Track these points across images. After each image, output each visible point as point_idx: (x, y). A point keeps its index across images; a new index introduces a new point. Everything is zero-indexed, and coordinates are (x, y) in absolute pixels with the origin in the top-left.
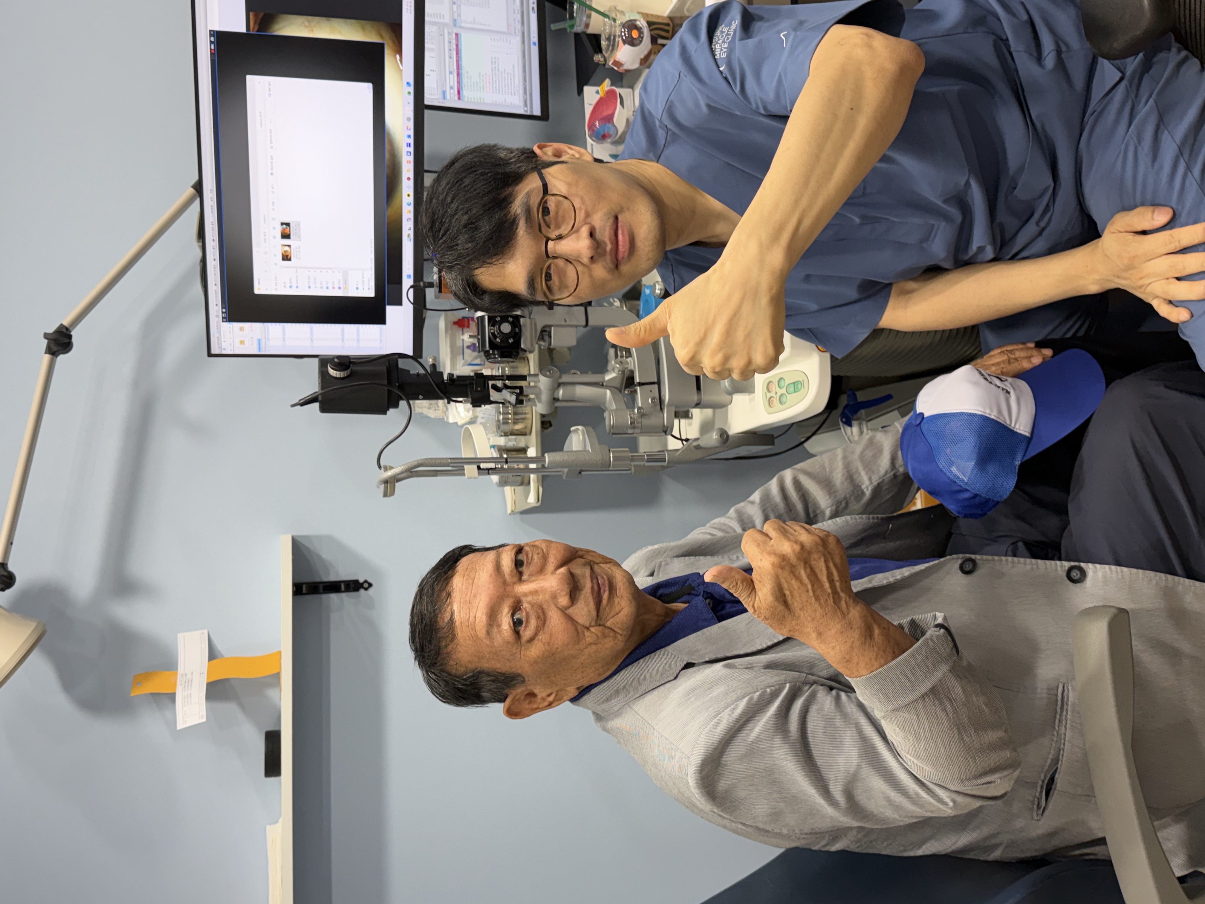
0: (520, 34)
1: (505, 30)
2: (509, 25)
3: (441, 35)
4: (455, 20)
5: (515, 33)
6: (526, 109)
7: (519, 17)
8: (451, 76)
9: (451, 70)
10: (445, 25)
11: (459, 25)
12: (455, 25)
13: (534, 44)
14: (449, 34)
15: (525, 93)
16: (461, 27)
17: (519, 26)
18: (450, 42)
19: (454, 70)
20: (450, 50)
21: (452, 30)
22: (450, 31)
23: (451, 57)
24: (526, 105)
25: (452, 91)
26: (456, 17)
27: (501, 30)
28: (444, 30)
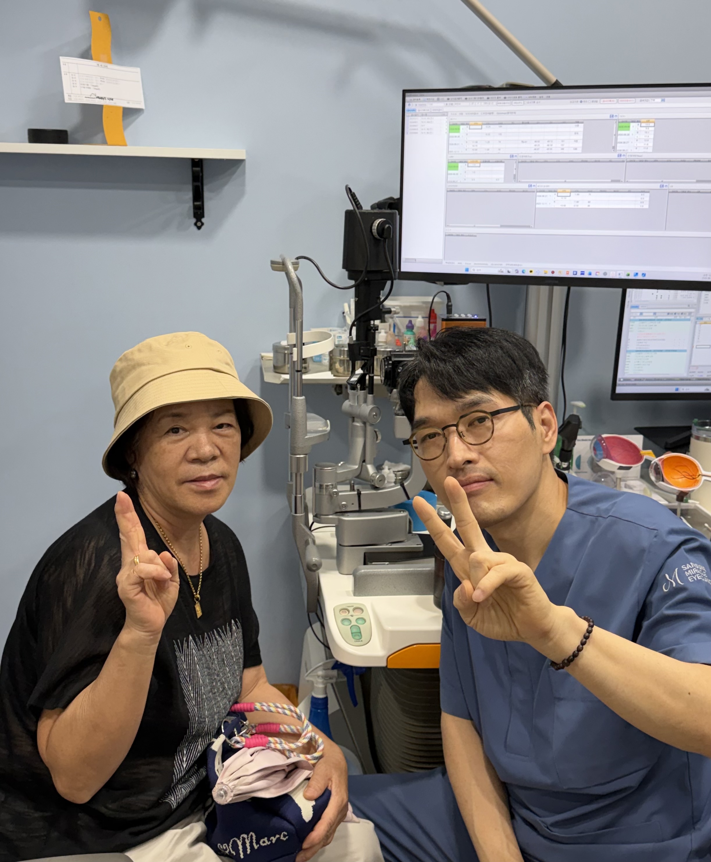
0: (689, 377)
1: (693, 363)
2: (697, 367)
3: (689, 306)
4: (702, 319)
5: (690, 372)
6: (622, 380)
7: (705, 376)
8: (652, 314)
9: (657, 314)
10: (698, 309)
11: (698, 322)
12: (697, 319)
13: (677, 390)
14: (690, 313)
15: (636, 380)
16: (696, 323)
17: (696, 376)
18: (682, 314)
19: (657, 316)
20: (675, 314)
21: (692, 316)
22: (692, 314)
23: (668, 314)
24: (625, 380)
25: (639, 314)
26: (705, 319)
27: (693, 360)
28: (693, 308)
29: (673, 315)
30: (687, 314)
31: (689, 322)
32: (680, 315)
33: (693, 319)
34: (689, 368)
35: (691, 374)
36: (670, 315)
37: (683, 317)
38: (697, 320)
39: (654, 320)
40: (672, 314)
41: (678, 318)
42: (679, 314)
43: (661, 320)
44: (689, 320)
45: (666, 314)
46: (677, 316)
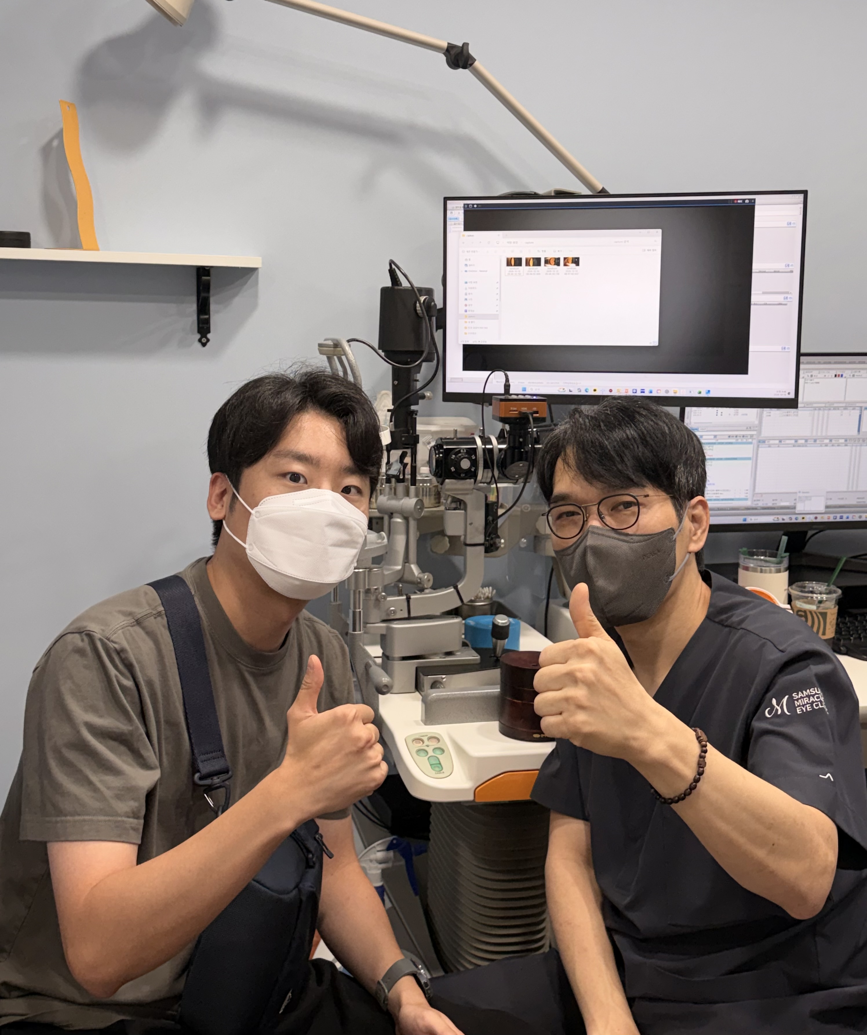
0: (754, 506)
1: (757, 491)
2: (762, 494)
3: (750, 427)
4: (764, 442)
5: (755, 501)
7: (770, 505)
8: (712, 437)
9: (718, 437)
10: (760, 432)
11: (760, 446)
12: (759, 442)
13: (745, 520)
14: (752, 436)
16: (758, 446)
17: (760, 504)
18: (743, 436)
19: (717, 440)
20: (737, 436)
21: (754, 439)
22: (755, 437)
23: (729, 437)
26: (766, 443)
27: (757, 487)
28: (754, 430)
29: (735, 438)
30: (749, 437)
31: (751, 446)
32: (742, 438)
33: (755, 441)
34: (753, 496)
35: (756, 502)
36: (731, 438)
37: (745, 440)
38: (760, 444)
39: (714, 443)
40: (733, 437)
41: (740, 441)
42: (740, 437)
43: (722, 443)
44: (751, 443)
45: (727, 437)
46: (738, 439)
